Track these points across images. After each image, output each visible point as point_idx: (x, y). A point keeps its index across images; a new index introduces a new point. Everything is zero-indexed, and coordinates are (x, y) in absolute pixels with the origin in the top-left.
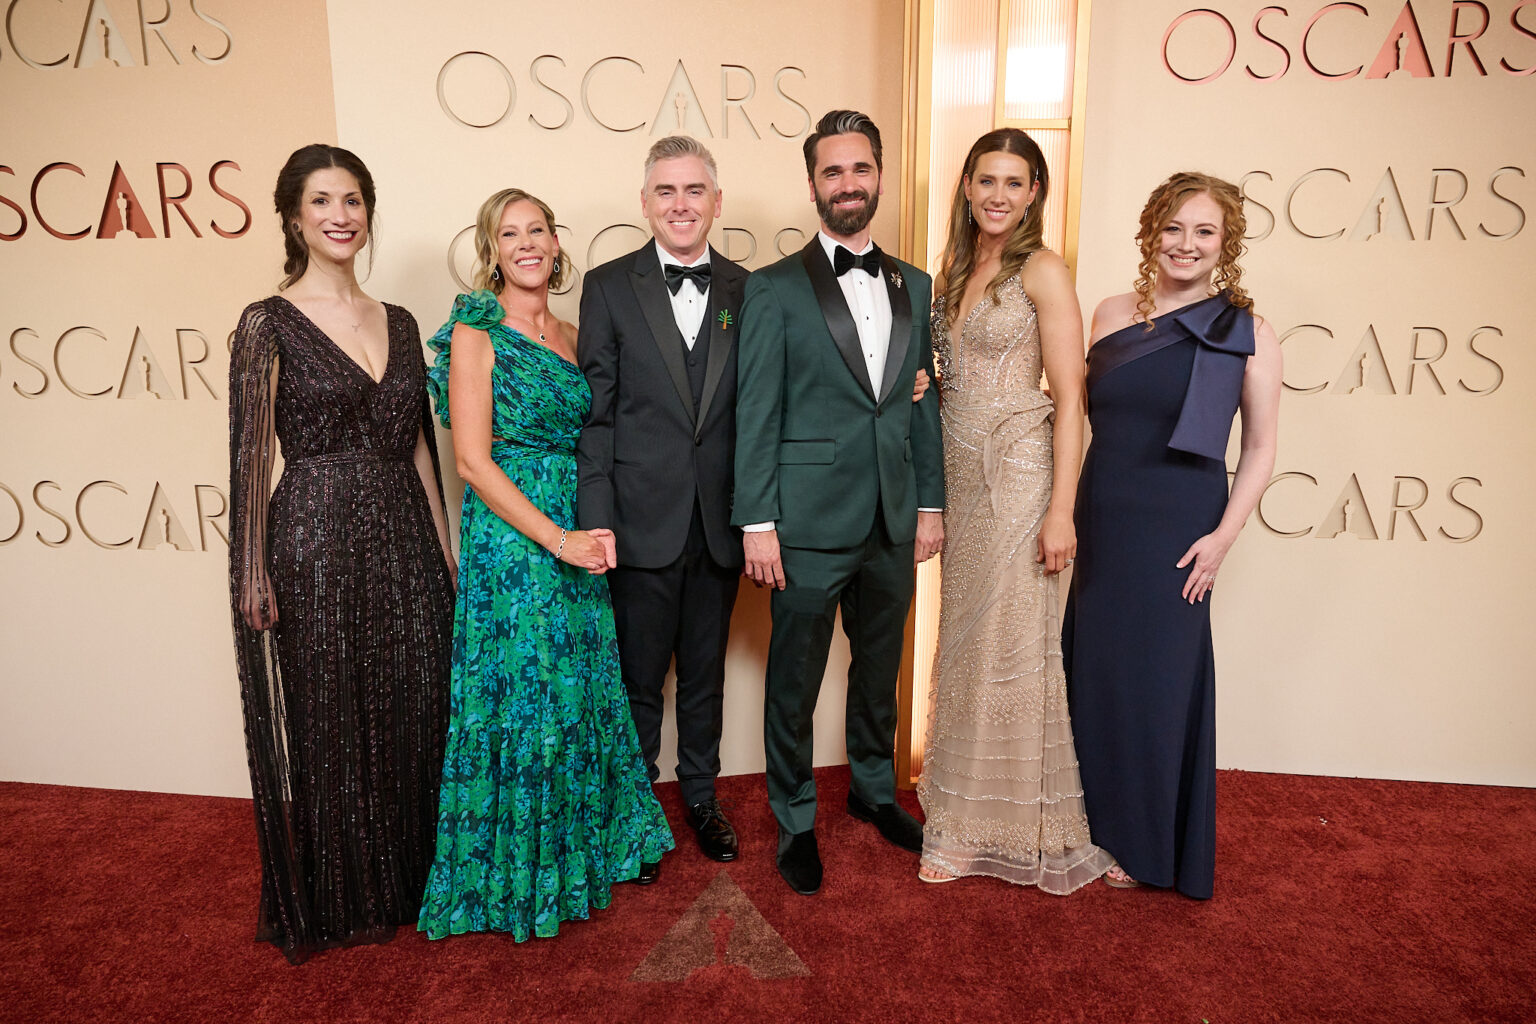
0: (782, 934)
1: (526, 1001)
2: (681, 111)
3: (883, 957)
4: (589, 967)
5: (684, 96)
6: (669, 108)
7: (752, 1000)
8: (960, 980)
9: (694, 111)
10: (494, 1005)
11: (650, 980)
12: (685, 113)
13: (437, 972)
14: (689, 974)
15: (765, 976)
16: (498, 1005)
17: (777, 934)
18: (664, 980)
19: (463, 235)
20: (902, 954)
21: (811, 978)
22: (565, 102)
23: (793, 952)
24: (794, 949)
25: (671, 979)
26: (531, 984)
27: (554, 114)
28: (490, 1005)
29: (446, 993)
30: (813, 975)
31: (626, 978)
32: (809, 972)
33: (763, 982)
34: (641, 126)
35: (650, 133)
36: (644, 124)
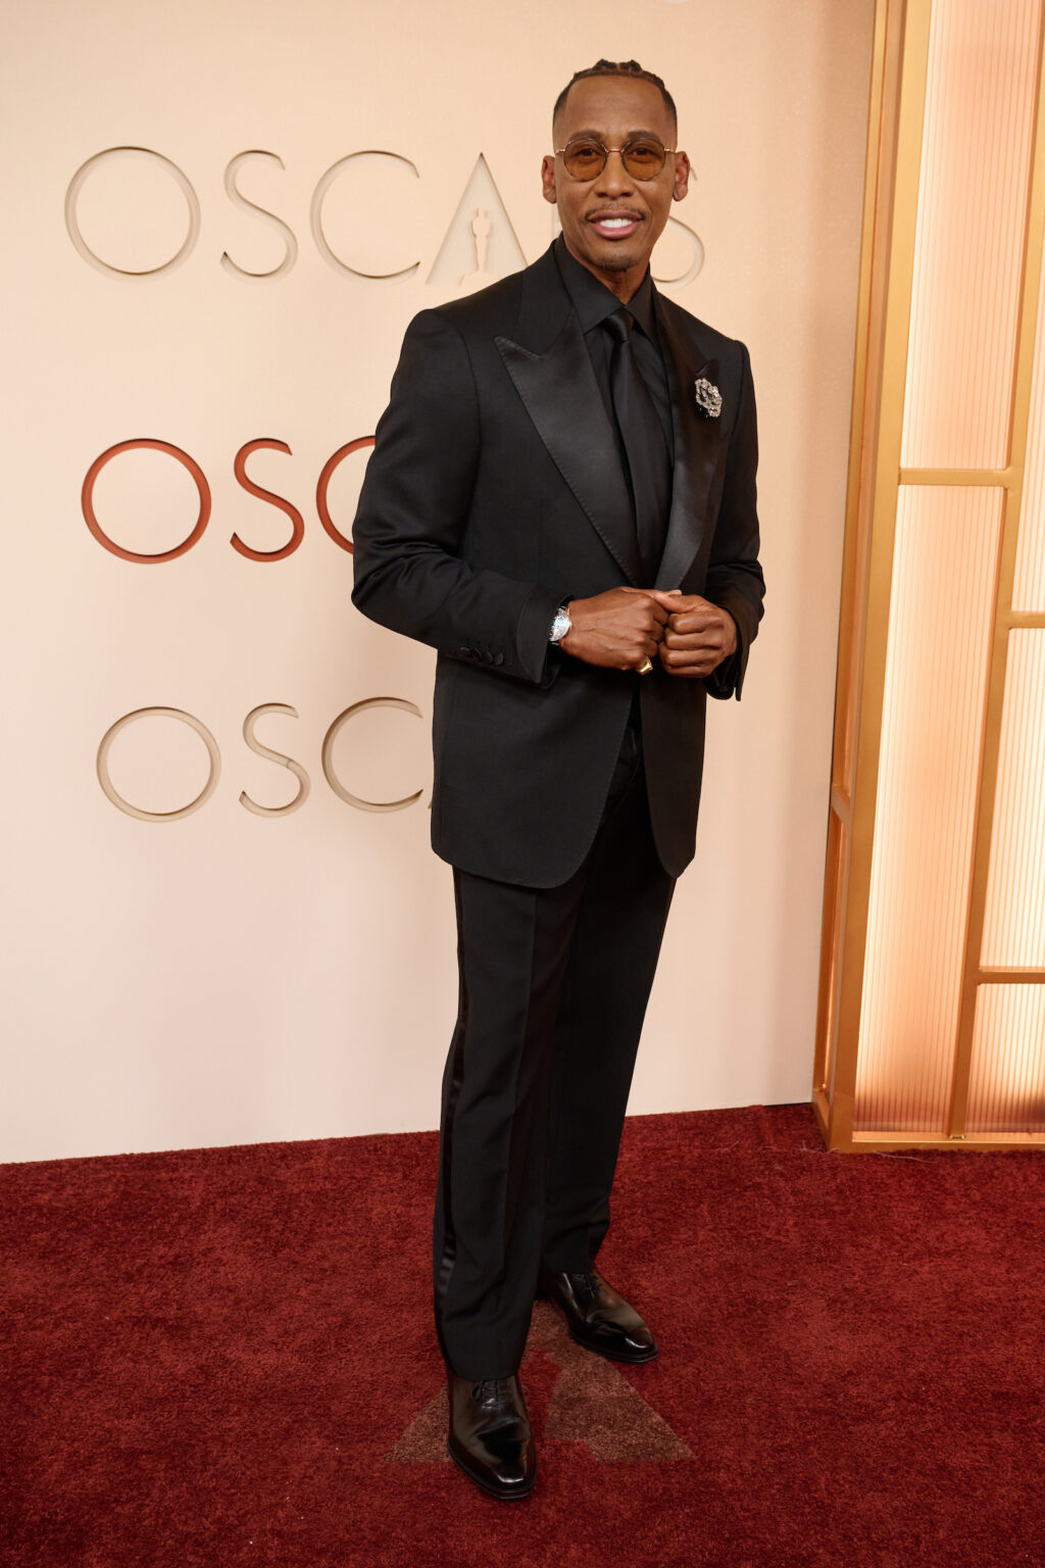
0: (640, 1389)
1: (215, 1489)
3: (815, 1429)
4: (319, 1434)
7: (594, 1495)
8: (943, 1467)
10: (163, 1490)
11: (420, 1459)
15: (616, 1455)
16: (170, 1494)
17: (632, 1390)
20: (846, 1426)
21: (693, 1462)
23: (660, 1418)
24: (663, 1416)
26: (223, 1461)
28: (155, 1493)
29: (81, 1472)
30: (695, 1457)
31: (381, 1454)
32: (690, 1452)
33: (612, 1465)
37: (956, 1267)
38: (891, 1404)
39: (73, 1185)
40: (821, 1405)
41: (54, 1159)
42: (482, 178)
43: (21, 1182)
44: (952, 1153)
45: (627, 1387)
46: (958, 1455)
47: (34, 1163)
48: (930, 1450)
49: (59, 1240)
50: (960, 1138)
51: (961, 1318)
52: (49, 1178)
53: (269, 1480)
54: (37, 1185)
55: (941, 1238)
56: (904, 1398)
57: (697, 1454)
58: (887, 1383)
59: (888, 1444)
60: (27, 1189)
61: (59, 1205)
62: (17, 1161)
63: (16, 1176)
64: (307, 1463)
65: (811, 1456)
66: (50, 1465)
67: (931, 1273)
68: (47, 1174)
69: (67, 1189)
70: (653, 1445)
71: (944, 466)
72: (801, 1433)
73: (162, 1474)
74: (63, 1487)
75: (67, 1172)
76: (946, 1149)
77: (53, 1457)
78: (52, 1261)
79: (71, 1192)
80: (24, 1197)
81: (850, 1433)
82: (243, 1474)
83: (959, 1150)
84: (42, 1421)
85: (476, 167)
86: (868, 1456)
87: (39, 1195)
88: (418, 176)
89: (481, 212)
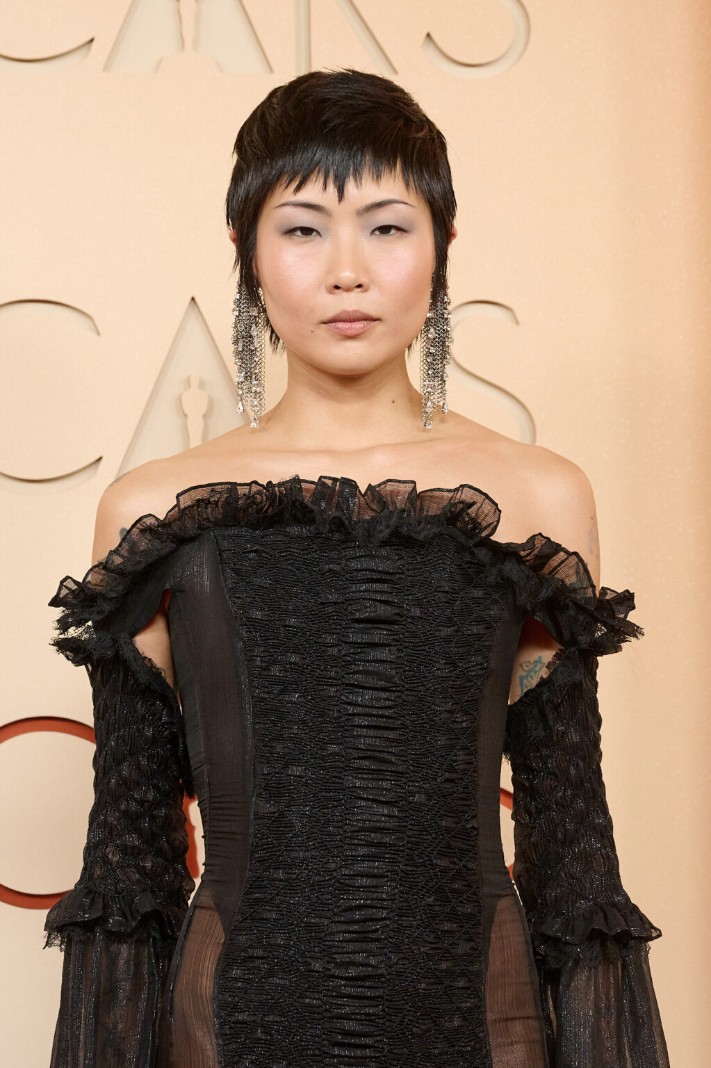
12: (198, 16)
34: (83, 46)
35: (107, 67)
36: (92, 40)
85: (188, 308)
88: (99, 334)
89: (194, 383)
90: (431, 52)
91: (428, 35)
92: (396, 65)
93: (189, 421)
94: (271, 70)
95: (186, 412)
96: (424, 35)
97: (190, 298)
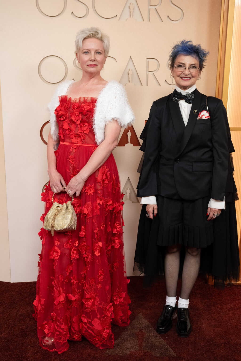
0: (164, 339)
2: (131, 10)
4: (89, 348)
5: (133, 4)
6: (127, 9)
9: (137, 10)
11: (113, 354)
12: (133, 12)
13: (32, 346)
14: (129, 353)
15: (158, 355)
17: (162, 339)
18: (119, 355)
19: (44, 60)
22: (86, 7)
23: (169, 347)
24: (169, 346)
25: (121, 355)
27: (81, 11)
29: (36, 354)
30: (177, 356)
31: (104, 353)
32: (176, 355)
33: (157, 357)
34: (115, 16)
35: (119, 20)
36: (117, 15)
37: (238, 312)
38: (223, 345)
39: (34, 288)
40: (206, 344)
41: (30, 281)
42: (131, 62)
43: (23, 287)
44: (237, 285)
45: (161, 339)
46: (239, 358)
47: (26, 282)
48: (233, 356)
49: (31, 300)
50: (239, 282)
51: (240, 325)
52: (29, 286)
53: (78, 358)
54: (27, 287)
55: (234, 305)
56: (226, 343)
57: (178, 355)
58: (222, 340)
59: (222, 354)
60: (24, 288)
61: (31, 292)
62: (22, 282)
63: (22, 285)
64: (87, 355)
65: (204, 357)
66: (29, 353)
67: (232, 313)
68: (29, 285)
69: (33, 288)
70: (167, 353)
71: (236, 127)
72: (202, 351)
73: (54, 356)
74: (32, 358)
75: (33, 285)
76: (235, 284)
77: (29, 351)
78: (29, 305)
79: (34, 289)
80: (23, 290)
81: (214, 351)
82: (72, 356)
83: (239, 285)
84: (27, 342)
85: (130, 59)
86: (218, 357)
87: (27, 290)
88: (116, 62)
89: (130, 70)
90: (168, 19)
91: (168, 16)
92: (163, 21)
93: (130, 76)
94: (144, 21)
95: (129, 74)
96: (167, 16)
97: (130, 57)
